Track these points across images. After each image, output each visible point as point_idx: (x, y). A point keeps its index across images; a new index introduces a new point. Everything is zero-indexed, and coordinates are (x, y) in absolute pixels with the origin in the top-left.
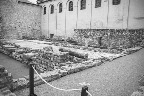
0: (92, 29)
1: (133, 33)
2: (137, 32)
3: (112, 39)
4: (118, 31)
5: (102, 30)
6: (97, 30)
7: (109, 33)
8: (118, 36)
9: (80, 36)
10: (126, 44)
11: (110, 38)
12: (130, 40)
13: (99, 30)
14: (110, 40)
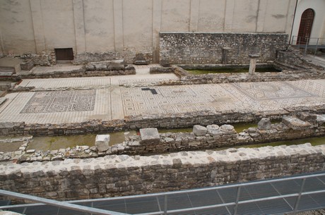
0: (209, 34)
1: (275, 40)
2: (280, 38)
3: (245, 50)
4: (255, 37)
5: (229, 35)
6: (219, 35)
7: (240, 41)
8: (255, 45)
9: (179, 48)
10: (265, 56)
11: (242, 49)
12: (270, 50)
13: (224, 34)
14: (242, 52)
